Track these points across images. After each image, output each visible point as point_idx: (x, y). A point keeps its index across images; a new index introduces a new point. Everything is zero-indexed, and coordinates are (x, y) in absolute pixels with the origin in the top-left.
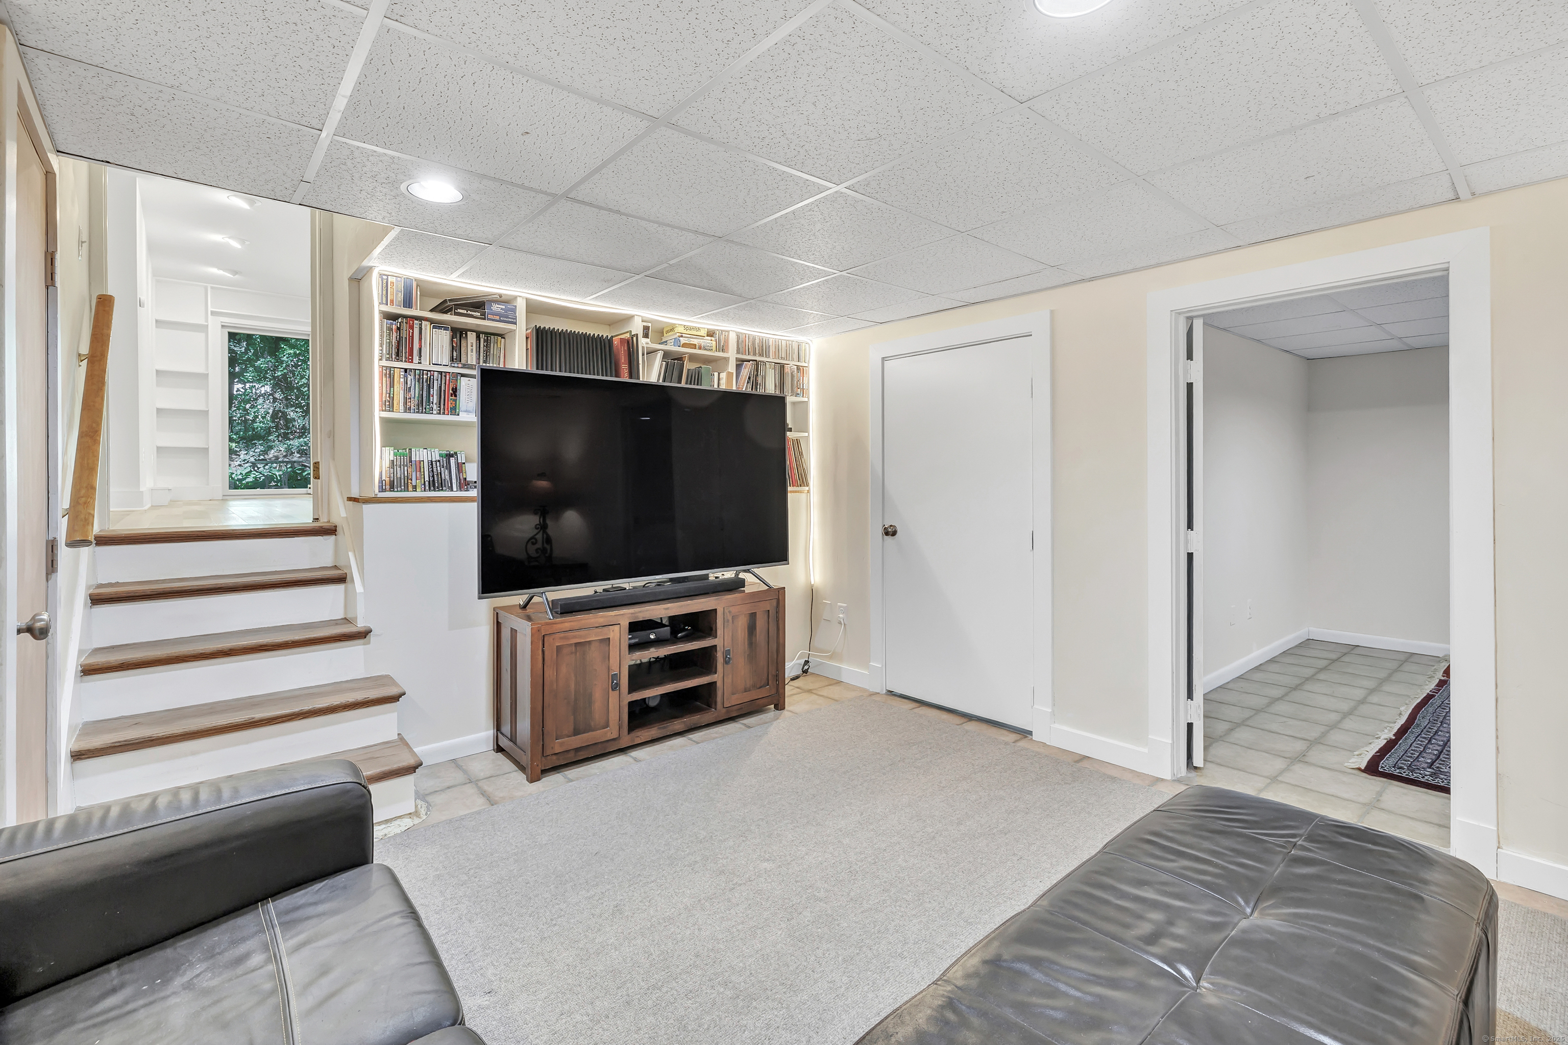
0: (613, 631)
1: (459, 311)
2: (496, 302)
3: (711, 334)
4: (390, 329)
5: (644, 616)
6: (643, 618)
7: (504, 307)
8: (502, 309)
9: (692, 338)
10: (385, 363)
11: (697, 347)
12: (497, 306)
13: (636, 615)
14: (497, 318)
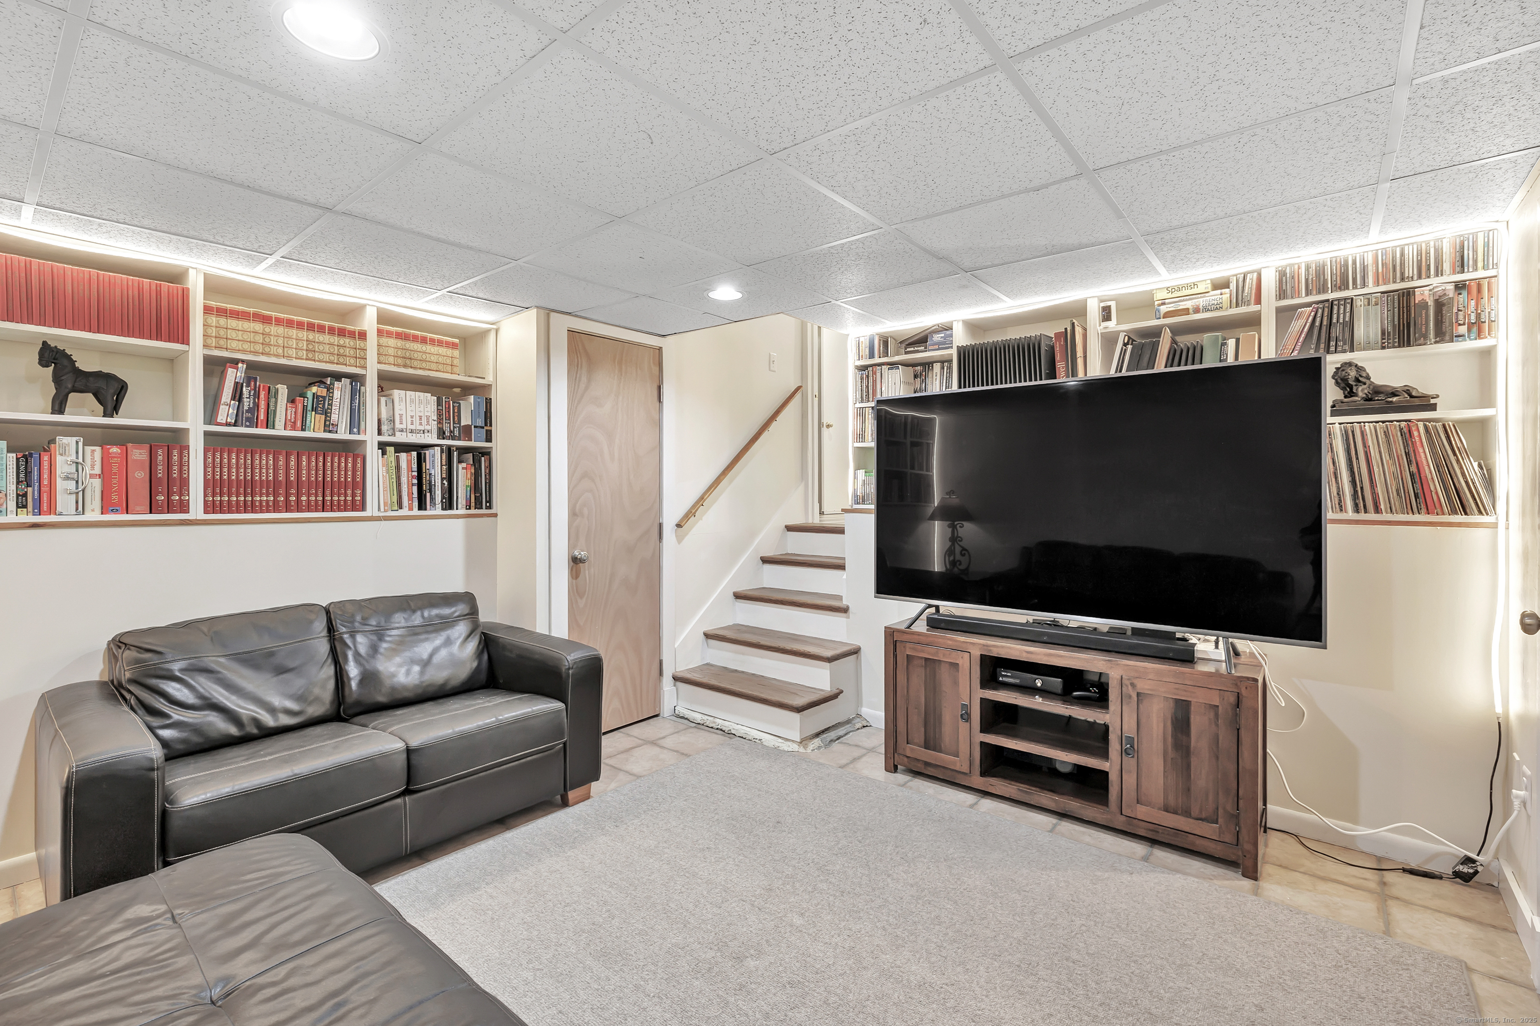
0: (962, 657)
1: (908, 350)
2: (936, 332)
3: (1220, 285)
4: (862, 379)
5: (1000, 652)
6: (998, 654)
7: (943, 335)
8: (942, 337)
9: (1183, 301)
10: (858, 405)
11: (1191, 311)
12: (938, 336)
13: (989, 648)
14: (937, 347)
